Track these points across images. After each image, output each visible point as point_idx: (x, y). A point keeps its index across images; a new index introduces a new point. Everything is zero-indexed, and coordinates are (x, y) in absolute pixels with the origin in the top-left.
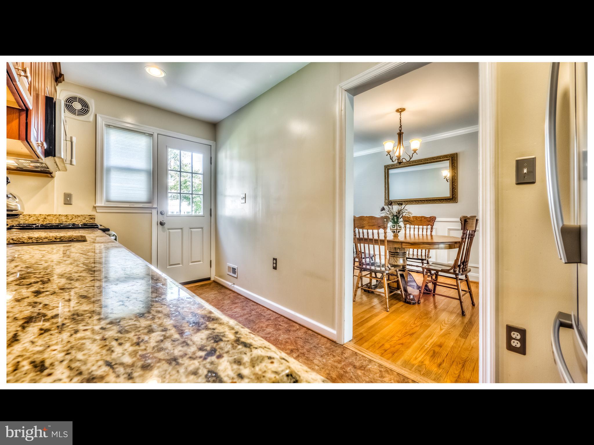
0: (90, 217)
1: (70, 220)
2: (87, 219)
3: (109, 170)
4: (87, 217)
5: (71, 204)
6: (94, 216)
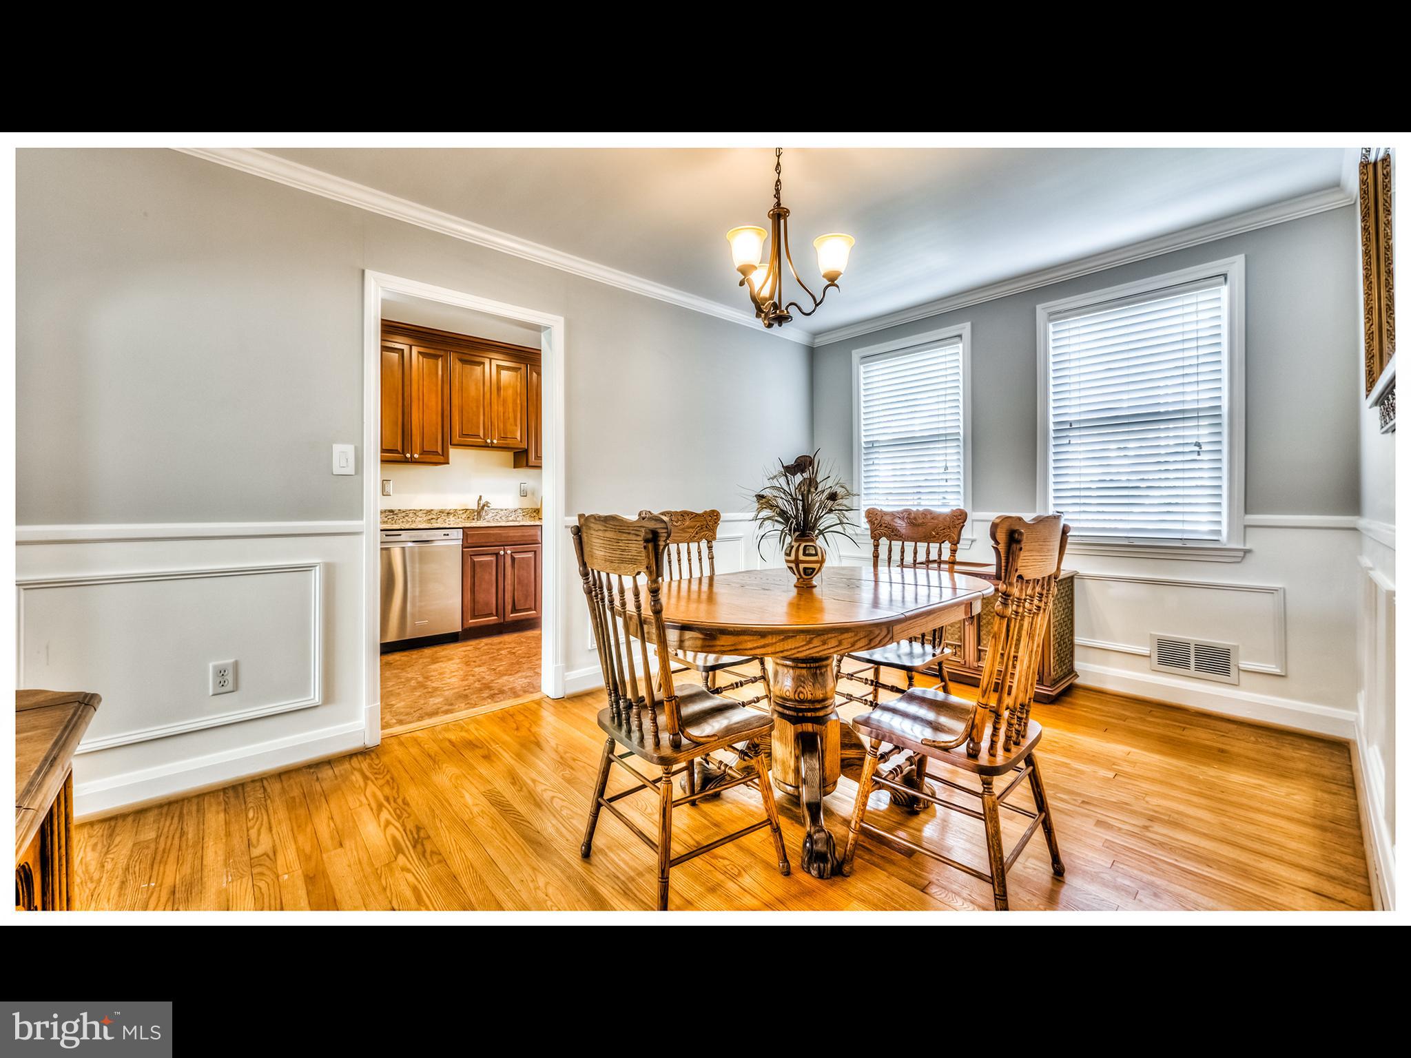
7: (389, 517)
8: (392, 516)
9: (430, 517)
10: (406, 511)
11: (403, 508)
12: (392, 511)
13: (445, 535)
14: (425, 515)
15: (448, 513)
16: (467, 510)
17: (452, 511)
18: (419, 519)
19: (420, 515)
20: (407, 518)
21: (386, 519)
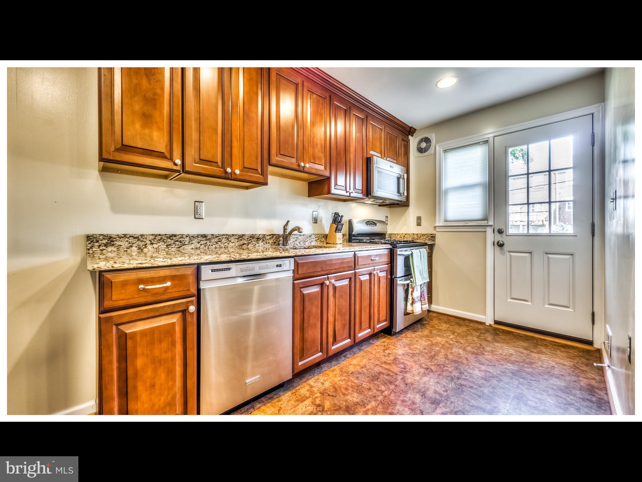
0: (431, 235)
1: (419, 238)
2: (429, 237)
3: (446, 192)
4: (430, 235)
5: (421, 225)
6: (434, 235)
7: (202, 242)
8: (205, 242)
9: (242, 242)
10: (219, 235)
11: (216, 232)
12: (204, 236)
13: (277, 266)
14: (237, 240)
15: (258, 238)
16: (274, 235)
17: (261, 236)
18: (231, 244)
19: (232, 241)
20: (220, 243)
21: (198, 245)
